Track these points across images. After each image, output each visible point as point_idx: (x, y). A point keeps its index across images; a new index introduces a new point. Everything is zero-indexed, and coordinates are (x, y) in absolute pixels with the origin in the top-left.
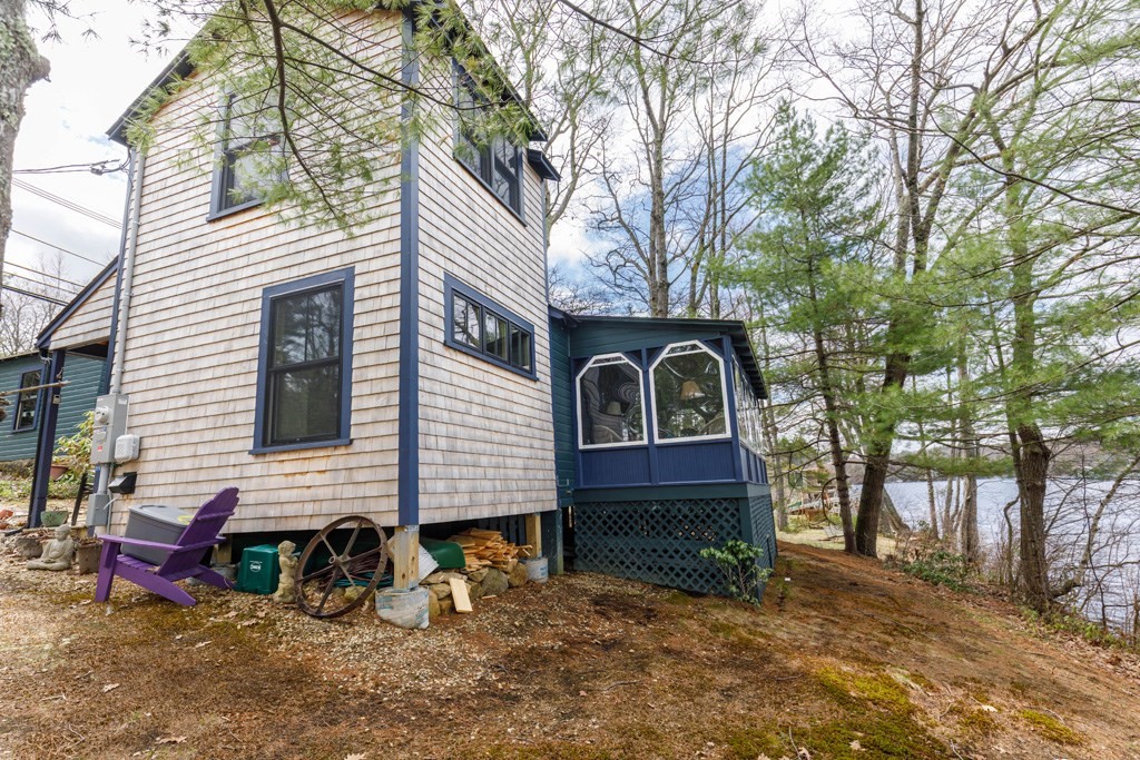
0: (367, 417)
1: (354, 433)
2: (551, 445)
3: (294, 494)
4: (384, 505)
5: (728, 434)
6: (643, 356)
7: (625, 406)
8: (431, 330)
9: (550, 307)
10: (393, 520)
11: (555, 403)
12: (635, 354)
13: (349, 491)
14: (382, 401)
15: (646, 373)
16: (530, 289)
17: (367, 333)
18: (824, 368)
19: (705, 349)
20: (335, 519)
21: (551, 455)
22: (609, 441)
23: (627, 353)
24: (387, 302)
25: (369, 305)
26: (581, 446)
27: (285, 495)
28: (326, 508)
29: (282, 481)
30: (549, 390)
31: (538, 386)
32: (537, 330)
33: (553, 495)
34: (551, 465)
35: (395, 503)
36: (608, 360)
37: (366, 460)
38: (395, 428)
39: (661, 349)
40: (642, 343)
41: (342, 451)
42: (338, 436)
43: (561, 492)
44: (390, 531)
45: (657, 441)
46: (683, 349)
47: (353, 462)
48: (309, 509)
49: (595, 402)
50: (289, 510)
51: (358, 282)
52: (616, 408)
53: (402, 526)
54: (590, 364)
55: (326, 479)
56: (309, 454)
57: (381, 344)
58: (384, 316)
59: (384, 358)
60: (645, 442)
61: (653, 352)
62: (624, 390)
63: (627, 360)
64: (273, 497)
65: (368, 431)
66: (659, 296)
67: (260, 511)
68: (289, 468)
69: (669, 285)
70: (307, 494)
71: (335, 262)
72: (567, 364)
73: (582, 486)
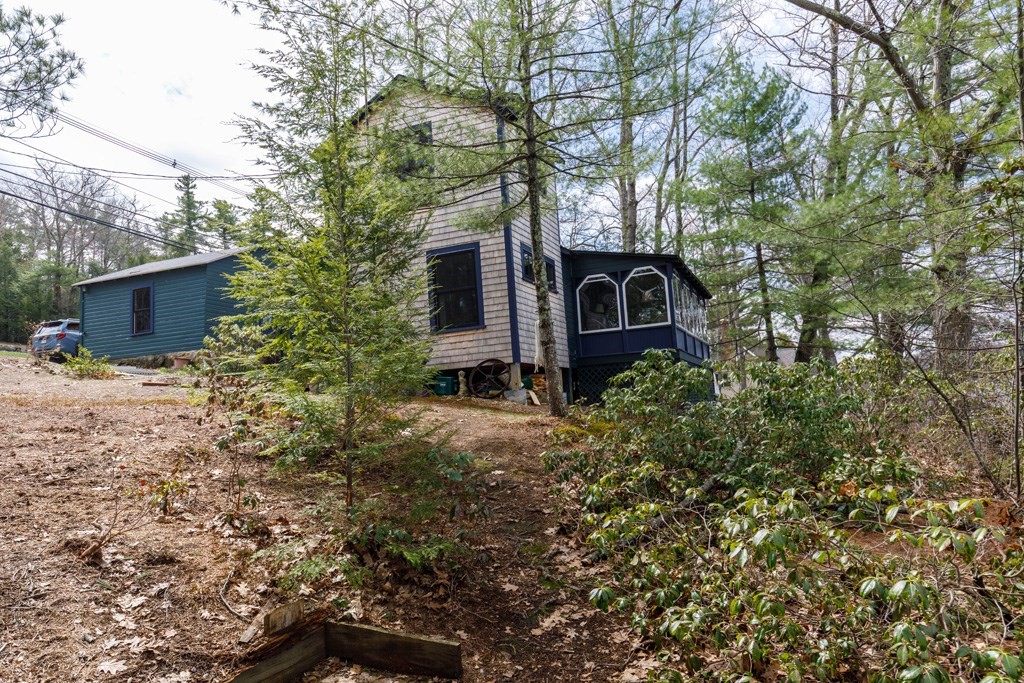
0: (493, 315)
1: (486, 323)
2: (565, 331)
3: (457, 352)
4: (505, 354)
5: (669, 322)
6: (619, 276)
7: (606, 307)
8: (518, 274)
9: (561, 247)
10: (510, 360)
11: (566, 306)
12: (613, 275)
13: (486, 349)
14: (500, 307)
15: (620, 287)
16: (551, 239)
17: (489, 275)
18: (762, 272)
19: (656, 271)
20: (480, 362)
21: (565, 337)
22: (597, 329)
23: (609, 274)
24: (499, 261)
25: (489, 262)
26: (581, 332)
27: (451, 353)
28: (475, 357)
29: (450, 347)
30: (562, 298)
31: (557, 296)
32: (556, 263)
33: (567, 359)
34: (566, 342)
35: (510, 353)
36: (596, 278)
37: (494, 335)
38: (508, 320)
39: (630, 271)
40: (619, 268)
41: (481, 331)
42: (478, 324)
43: (571, 357)
44: (509, 365)
45: (627, 327)
46: (643, 271)
47: (487, 336)
48: (466, 358)
49: (587, 305)
50: (454, 359)
51: (482, 250)
52: (600, 308)
53: (514, 363)
54: (585, 281)
55: (474, 344)
56: (463, 333)
57: (498, 281)
58: (498, 267)
59: (499, 287)
60: (620, 328)
61: (625, 274)
62: (605, 298)
63: (608, 278)
64: (446, 353)
65: (494, 321)
66: (628, 213)
67: (438, 361)
68: (452, 340)
69: (637, 203)
70: (464, 351)
71: (468, 240)
72: (571, 281)
73: (582, 356)
